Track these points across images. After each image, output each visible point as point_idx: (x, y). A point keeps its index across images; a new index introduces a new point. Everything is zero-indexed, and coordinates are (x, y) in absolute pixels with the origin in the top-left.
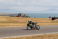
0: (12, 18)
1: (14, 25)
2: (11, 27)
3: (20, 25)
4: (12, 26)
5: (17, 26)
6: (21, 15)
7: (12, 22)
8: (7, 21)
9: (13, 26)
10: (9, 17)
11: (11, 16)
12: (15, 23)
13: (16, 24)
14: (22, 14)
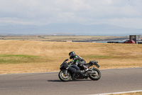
0: (114, 47)
1: (120, 62)
2: (113, 68)
3: (134, 65)
4: (114, 65)
5: (127, 65)
6: (135, 40)
7: (115, 55)
8: (102, 54)
9: (117, 65)
10: (106, 45)
11: (112, 41)
12: (122, 58)
13: (125, 62)
14: (139, 36)
